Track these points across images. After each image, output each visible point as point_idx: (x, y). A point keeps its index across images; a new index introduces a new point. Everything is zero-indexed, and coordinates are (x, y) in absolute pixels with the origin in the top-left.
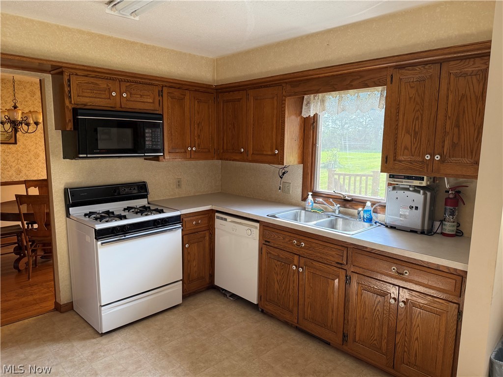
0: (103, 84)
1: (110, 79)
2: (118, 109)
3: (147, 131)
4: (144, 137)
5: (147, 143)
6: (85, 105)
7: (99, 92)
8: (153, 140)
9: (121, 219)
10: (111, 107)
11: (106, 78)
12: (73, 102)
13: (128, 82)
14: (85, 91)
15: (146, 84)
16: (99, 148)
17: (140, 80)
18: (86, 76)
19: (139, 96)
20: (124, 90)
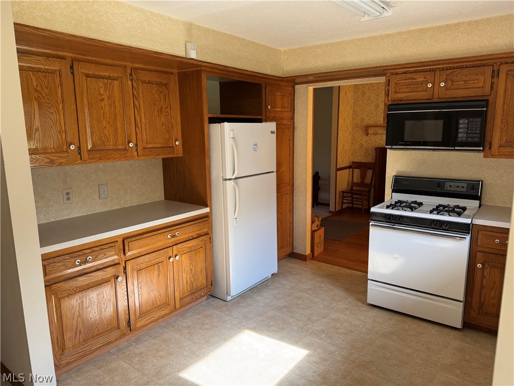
0: (420, 78)
1: (430, 71)
2: (435, 100)
3: (461, 121)
4: (457, 128)
5: (460, 135)
6: (401, 100)
7: (415, 86)
8: (469, 132)
9: (412, 211)
10: (428, 99)
11: (426, 70)
12: (390, 99)
13: (451, 69)
14: (402, 87)
15: (475, 66)
16: (405, 140)
17: (466, 64)
18: (405, 73)
19: (463, 82)
20: (444, 79)
